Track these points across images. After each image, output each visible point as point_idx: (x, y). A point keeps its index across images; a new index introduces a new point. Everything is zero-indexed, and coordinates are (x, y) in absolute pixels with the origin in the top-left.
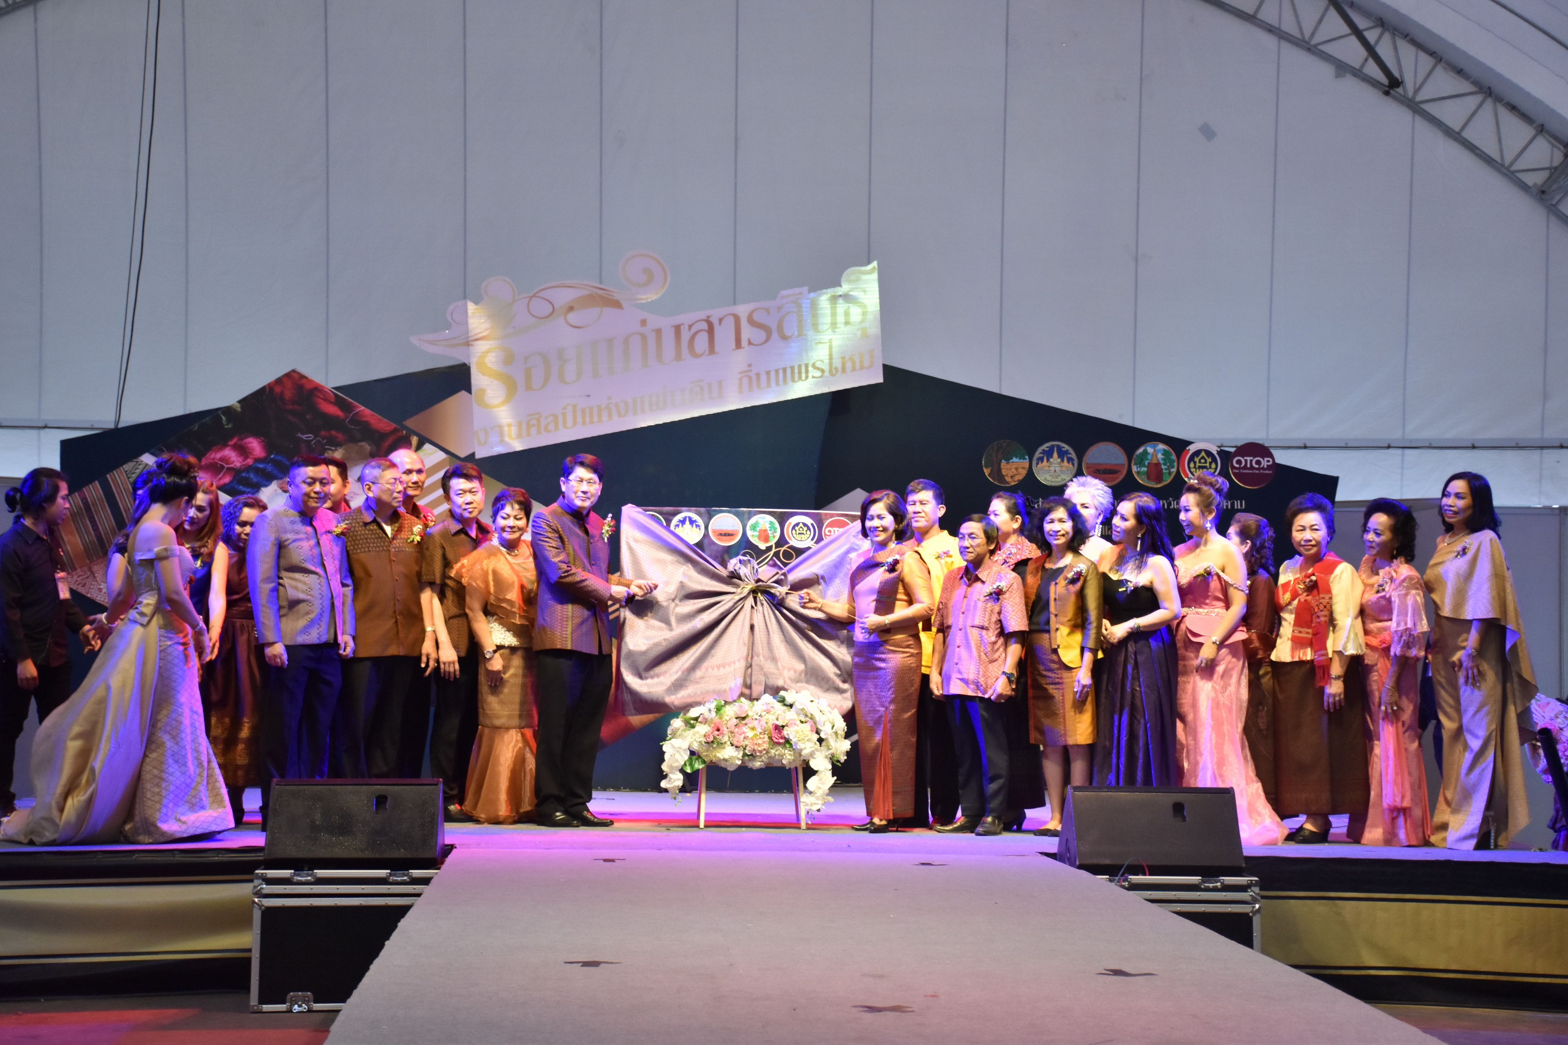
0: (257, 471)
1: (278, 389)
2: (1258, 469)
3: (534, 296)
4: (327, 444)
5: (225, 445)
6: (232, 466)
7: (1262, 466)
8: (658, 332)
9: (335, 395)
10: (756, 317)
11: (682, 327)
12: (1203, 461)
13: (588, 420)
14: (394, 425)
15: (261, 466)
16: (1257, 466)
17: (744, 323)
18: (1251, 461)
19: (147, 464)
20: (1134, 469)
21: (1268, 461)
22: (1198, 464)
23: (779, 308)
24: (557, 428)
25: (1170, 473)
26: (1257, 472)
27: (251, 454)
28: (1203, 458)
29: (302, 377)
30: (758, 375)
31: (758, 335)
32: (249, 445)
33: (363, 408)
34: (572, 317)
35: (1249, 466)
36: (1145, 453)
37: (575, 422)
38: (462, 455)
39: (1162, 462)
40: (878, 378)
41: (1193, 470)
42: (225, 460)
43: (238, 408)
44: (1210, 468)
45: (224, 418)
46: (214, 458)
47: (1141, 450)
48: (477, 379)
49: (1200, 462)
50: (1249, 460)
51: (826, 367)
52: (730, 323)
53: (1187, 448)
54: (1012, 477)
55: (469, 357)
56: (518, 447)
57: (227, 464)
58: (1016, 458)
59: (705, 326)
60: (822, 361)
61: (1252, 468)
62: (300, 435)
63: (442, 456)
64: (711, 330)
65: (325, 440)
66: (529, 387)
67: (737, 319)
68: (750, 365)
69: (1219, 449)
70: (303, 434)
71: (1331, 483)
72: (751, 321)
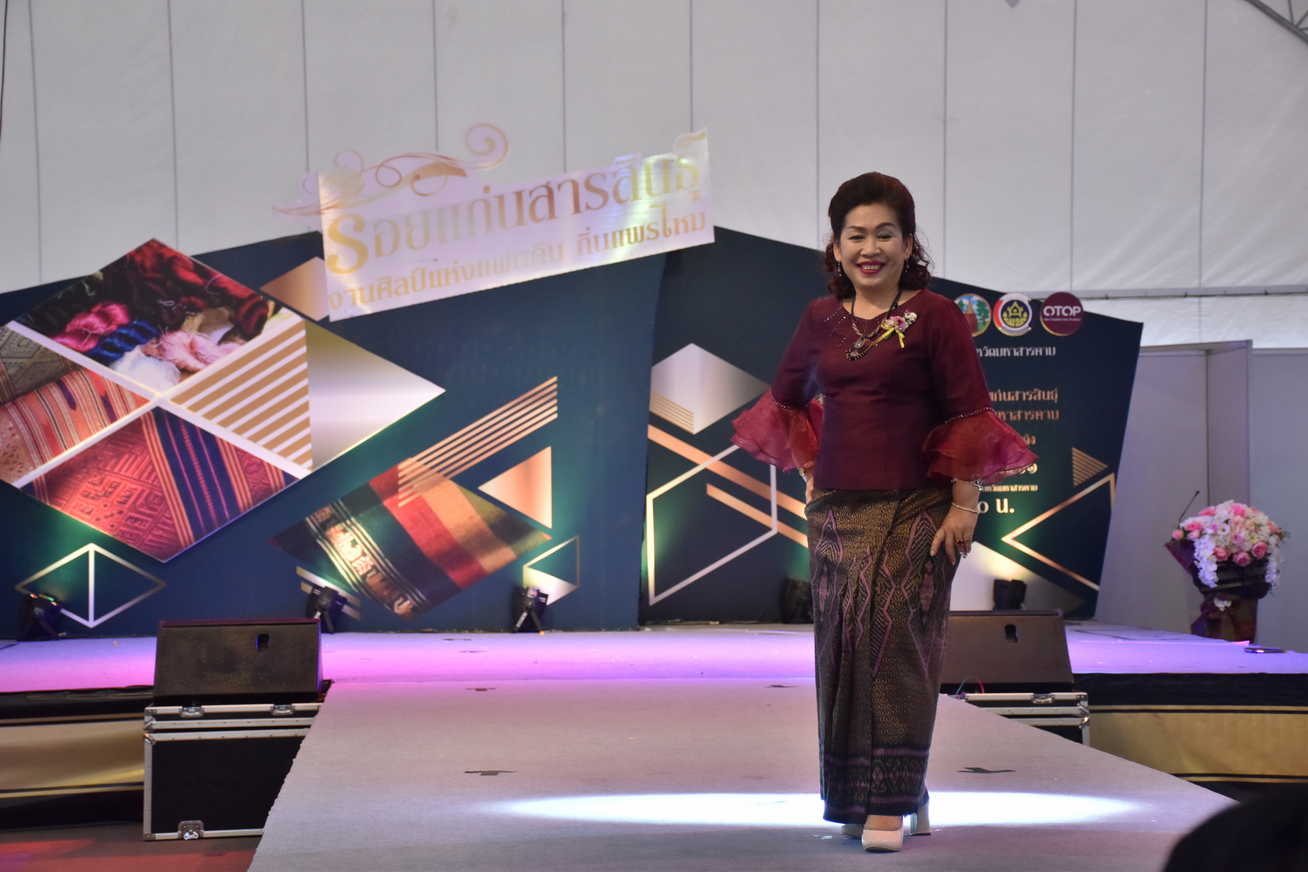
0: (120, 336)
1: (138, 258)
2: (1068, 317)
3: (382, 165)
4: (188, 309)
5: (89, 312)
6: (96, 332)
7: (1071, 314)
8: (501, 198)
9: (194, 263)
10: (593, 183)
11: (523, 193)
12: (1015, 311)
13: (436, 283)
14: (251, 291)
15: (124, 332)
16: (1065, 314)
17: (582, 189)
18: (1061, 310)
19: (13, 332)
21: (1077, 310)
22: (1011, 314)
23: (615, 174)
24: (407, 292)
25: (984, 323)
26: (1066, 320)
27: (114, 320)
28: (1015, 308)
29: (162, 246)
30: (596, 237)
31: (597, 200)
32: (113, 312)
33: (220, 275)
34: (419, 185)
35: (1058, 314)
36: (961, 304)
37: (424, 286)
38: (318, 317)
40: (709, 238)
41: (1006, 319)
42: (90, 326)
43: (101, 276)
44: (1022, 317)
45: (87, 287)
46: (78, 325)
47: (957, 301)
48: (329, 247)
49: (1012, 312)
50: (1058, 309)
51: (660, 228)
52: (568, 189)
53: (1001, 299)
55: (320, 223)
56: (367, 310)
57: (91, 330)
59: (544, 192)
60: (656, 223)
61: (1061, 316)
62: (161, 302)
63: (297, 319)
64: (550, 196)
65: (185, 307)
66: (379, 253)
67: (575, 184)
68: (588, 229)
69: (1030, 300)
70: (164, 300)
71: (1136, 329)
72: (588, 186)
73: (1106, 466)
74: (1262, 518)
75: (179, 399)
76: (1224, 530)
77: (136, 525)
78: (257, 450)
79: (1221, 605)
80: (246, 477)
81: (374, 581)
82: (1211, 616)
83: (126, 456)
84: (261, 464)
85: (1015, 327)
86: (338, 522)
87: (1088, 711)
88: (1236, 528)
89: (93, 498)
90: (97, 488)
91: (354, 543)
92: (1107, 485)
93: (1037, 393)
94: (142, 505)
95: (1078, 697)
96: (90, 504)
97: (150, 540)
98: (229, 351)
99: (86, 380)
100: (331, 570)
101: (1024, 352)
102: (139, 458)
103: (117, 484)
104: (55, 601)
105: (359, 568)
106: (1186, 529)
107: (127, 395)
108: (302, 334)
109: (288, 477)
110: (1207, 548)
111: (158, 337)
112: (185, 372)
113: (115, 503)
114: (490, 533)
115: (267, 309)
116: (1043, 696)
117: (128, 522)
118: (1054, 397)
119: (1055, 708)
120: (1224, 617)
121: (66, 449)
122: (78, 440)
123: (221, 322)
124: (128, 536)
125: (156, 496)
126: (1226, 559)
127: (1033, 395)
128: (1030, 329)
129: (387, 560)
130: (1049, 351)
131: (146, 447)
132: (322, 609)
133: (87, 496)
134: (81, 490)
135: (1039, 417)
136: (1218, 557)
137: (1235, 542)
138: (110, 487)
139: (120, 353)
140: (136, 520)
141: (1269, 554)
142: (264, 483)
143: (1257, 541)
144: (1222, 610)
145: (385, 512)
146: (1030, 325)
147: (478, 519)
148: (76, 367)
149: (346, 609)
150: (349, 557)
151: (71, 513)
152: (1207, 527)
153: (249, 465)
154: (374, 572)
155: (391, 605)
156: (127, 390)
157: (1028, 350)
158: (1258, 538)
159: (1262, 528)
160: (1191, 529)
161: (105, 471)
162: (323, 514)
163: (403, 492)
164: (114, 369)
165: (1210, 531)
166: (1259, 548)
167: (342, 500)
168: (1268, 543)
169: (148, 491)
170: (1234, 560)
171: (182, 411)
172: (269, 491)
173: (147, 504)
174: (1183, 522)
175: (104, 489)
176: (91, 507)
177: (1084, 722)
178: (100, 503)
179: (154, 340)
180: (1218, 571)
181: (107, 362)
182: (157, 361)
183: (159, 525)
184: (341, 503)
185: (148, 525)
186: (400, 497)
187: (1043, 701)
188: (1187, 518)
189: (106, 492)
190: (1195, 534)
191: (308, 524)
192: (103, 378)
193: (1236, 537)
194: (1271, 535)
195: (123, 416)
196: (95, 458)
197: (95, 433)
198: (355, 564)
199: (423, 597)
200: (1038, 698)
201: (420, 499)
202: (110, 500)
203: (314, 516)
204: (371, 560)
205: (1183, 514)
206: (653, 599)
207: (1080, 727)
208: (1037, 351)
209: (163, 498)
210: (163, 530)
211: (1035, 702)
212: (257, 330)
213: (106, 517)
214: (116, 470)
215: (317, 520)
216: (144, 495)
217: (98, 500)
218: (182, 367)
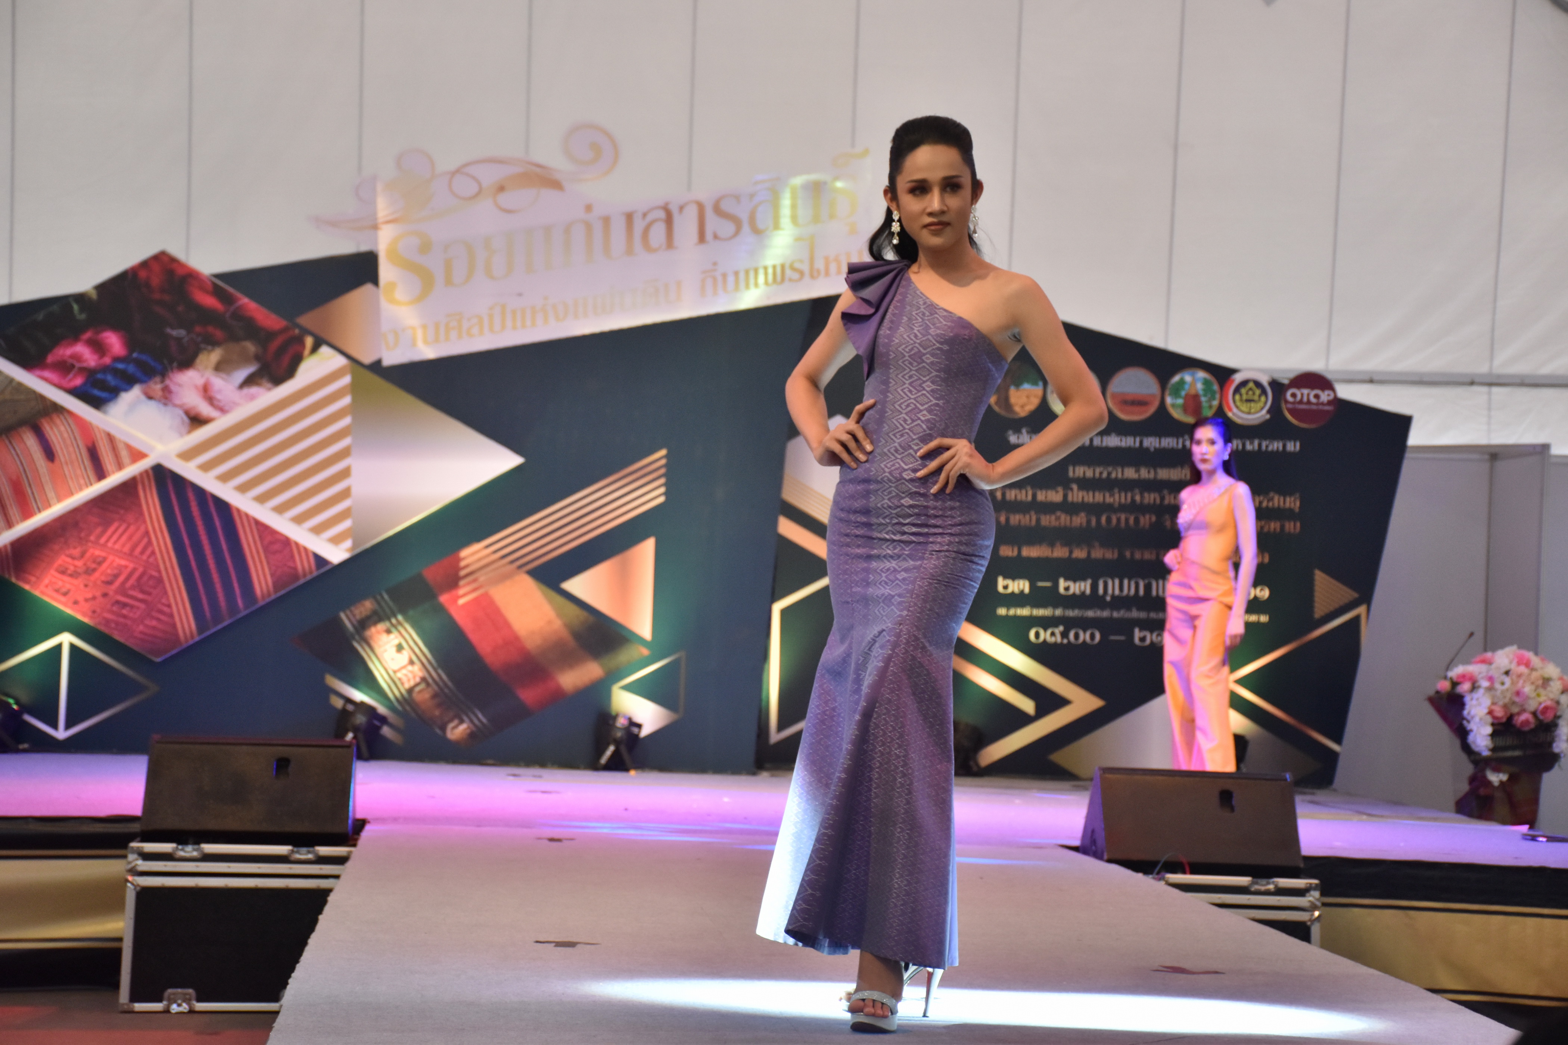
0: (115, 372)
1: (143, 274)
2: (1317, 404)
3: (458, 171)
4: (202, 342)
5: (76, 339)
6: (85, 365)
7: (1321, 401)
8: (606, 220)
9: (215, 285)
10: (726, 206)
11: (635, 216)
12: (1250, 393)
13: (519, 324)
14: (284, 323)
15: (120, 366)
16: (1315, 401)
17: (709, 213)
18: (1308, 395)
20: (1169, 400)
21: (1329, 395)
22: (1245, 397)
23: (752, 196)
24: (482, 333)
26: (1314, 407)
27: (108, 351)
28: (1251, 389)
29: (173, 260)
30: (724, 276)
31: (727, 228)
32: (108, 341)
33: (245, 300)
34: (505, 199)
35: (1305, 399)
36: (1182, 382)
37: (503, 327)
38: (367, 360)
39: (1201, 392)
42: (78, 357)
43: (94, 295)
44: (1259, 401)
45: (76, 307)
46: (62, 356)
47: (1176, 378)
48: (386, 271)
49: (1247, 394)
50: (1306, 393)
51: (805, 268)
52: (692, 213)
53: (1233, 377)
54: (1022, 406)
55: (376, 241)
56: (429, 353)
57: (78, 362)
58: (1028, 382)
59: (662, 214)
60: (801, 261)
61: (1309, 402)
62: (169, 330)
63: (340, 361)
64: (669, 220)
65: (200, 339)
66: (449, 282)
67: (701, 207)
68: (715, 264)
69: (1271, 380)
70: (173, 328)
71: (1403, 423)
72: (718, 210)
73: (1356, 595)
74: (1552, 670)
75: (187, 455)
76: (1503, 684)
77: (124, 612)
78: (282, 525)
79: (1495, 778)
80: (266, 557)
81: (423, 696)
82: (1482, 791)
83: (116, 524)
84: (286, 542)
85: (1249, 413)
86: (380, 620)
87: (1318, 904)
88: (1518, 682)
89: (71, 575)
90: (77, 563)
91: (400, 648)
92: (1356, 620)
93: (1272, 499)
94: (133, 587)
95: (1308, 885)
96: (66, 583)
97: (141, 632)
98: (252, 398)
99: (69, 425)
100: (369, 681)
101: (1260, 445)
102: (132, 528)
103: (101, 559)
104: (17, 703)
105: (405, 679)
106: (1455, 679)
107: (121, 447)
108: (347, 380)
109: (320, 561)
110: (1480, 705)
111: (163, 374)
112: (196, 421)
113: (99, 582)
114: (572, 643)
115: (303, 345)
116: (1264, 881)
117: (115, 608)
118: (1295, 504)
119: (1278, 898)
120: (1498, 795)
121: (40, 511)
122: (55, 500)
123: (245, 360)
124: (113, 625)
125: (151, 577)
126: (1504, 720)
127: (1268, 501)
128: (1268, 416)
129: (440, 671)
130: (1292, 447)
131: (141, 514)
132: (356, 730)
133: (63, 572)
134: (56, 565)
135: (1275, 529)
136: (1494, 717)
137: (1517, 699)
138: (94, 562)
139: (114, 393)
140: (125, 605)
141: (1559, 717)
142: (289, 567)
143: (1545, 699)
144: (1496, 784)
145: (441, 610)
146: (1269, 412)
147: (558, 624)
148: (57, 409)
149: (386, 731)
150: (393, 666)
151: (43, 593)
152: (1482, 678)
153: (271, 543)
154: (423, 686)
155: (443, 728)
156: (120, 441)
157: (1264, 444)
158: (1546, 696)
159: (1552, 683)
160: (1462, 680)
161: (87, 541)
162: (362, 609)
163: (464, 586)
164: (105, 412)
165: (1485, 684)
166: (1546, 709)
167: (388, 592)
168: (1558, 703)
169: (141, 570)
170: (1514, 722)
171: (190, 471)
172: (296, 577)
173: (139, 586)
174: (1451, 670)
175: (85, 564)
176: (68, 586)
177: (1314, 918)
178: (79, 582)
179: (158, 379)
180: (1493, 735)
181: (97, 403)
182: (161, 406)
183: (155, 614)
184: (386, 597)
185: (138, 613)
186: (461, 592)
187: (1263, 888)
188: (1456, 666)
189: (88, 569)
190: (1465, 687)
191: (341, 620)
192: (91, 424)
193: (1518, 693)
194: (1563, 692)
195: (113, 473)
196: (76, 524)
197: (77, 492)
198: (399, 675)
199: (484, 720)
200: (1257, 883)
201: (486, 595)
202: (93, 578)
203: (351, 611)
204: (420, 670)
205: (1452, 661)
206: (775, 737)
207: (1309, 923)
208: (1276, 446)
209: (160, 580)
210: (158, 619)
211: (1253, 889)
212: (290, 373)
213: (86, 600)
214: (102, 541)
215: (354, 616)
216: (137, 575)
217: (76, 578)
218: (193, 413)
